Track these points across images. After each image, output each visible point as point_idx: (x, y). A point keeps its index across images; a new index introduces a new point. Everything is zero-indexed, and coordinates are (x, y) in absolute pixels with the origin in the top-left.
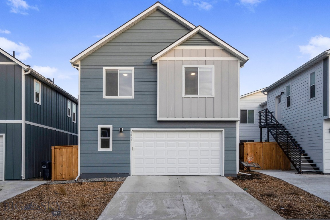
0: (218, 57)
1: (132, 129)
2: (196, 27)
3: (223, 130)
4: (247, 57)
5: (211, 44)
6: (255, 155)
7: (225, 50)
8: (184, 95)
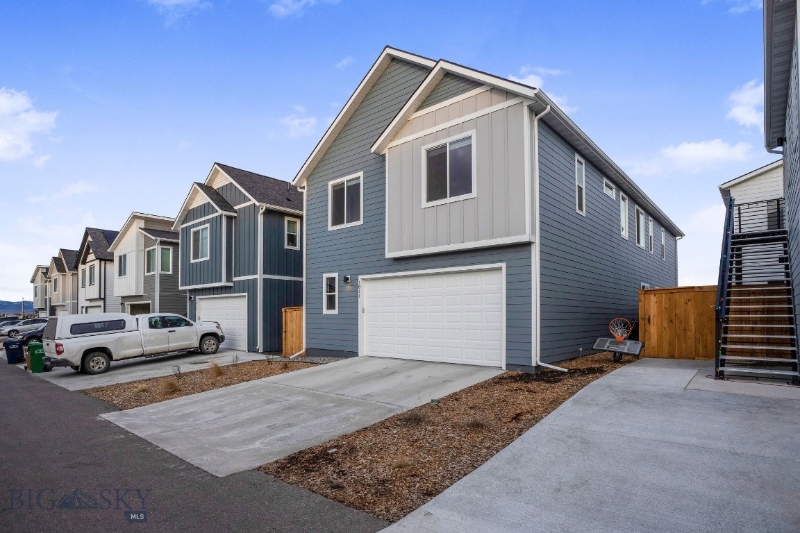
0: (485, 107)
1: (360, 277)
2: (438, 63)
3: (503, 265)
4: (534, 88)
5: (469, 86)
6: (671, 321)
7: (494, 89)
8: (425, 204)
